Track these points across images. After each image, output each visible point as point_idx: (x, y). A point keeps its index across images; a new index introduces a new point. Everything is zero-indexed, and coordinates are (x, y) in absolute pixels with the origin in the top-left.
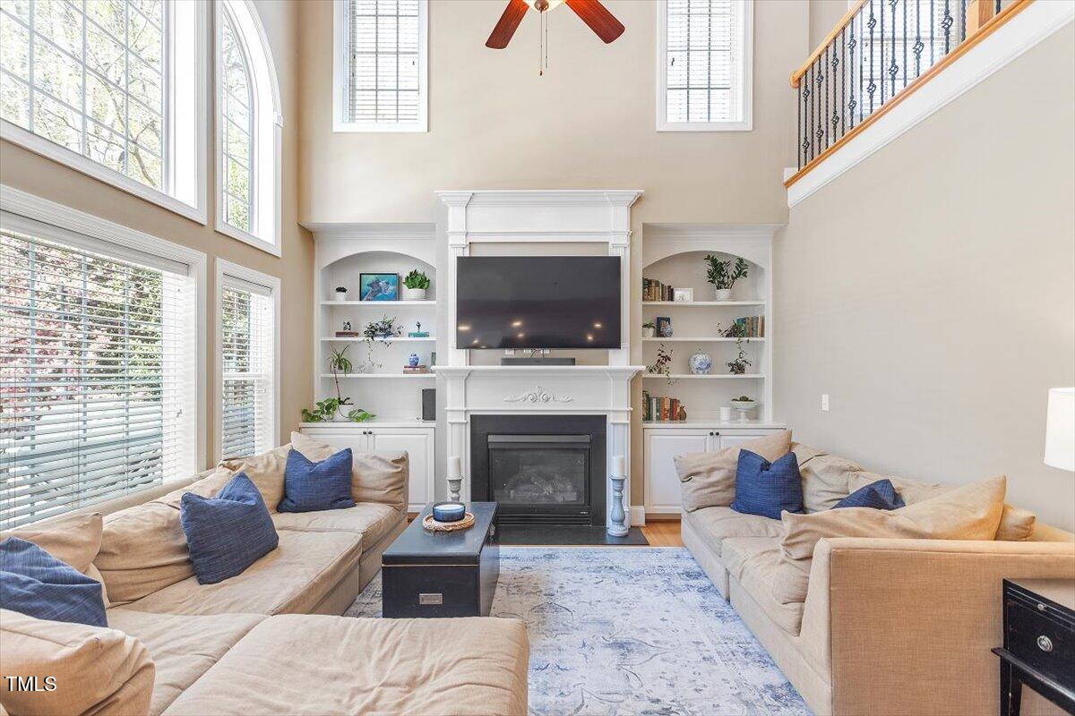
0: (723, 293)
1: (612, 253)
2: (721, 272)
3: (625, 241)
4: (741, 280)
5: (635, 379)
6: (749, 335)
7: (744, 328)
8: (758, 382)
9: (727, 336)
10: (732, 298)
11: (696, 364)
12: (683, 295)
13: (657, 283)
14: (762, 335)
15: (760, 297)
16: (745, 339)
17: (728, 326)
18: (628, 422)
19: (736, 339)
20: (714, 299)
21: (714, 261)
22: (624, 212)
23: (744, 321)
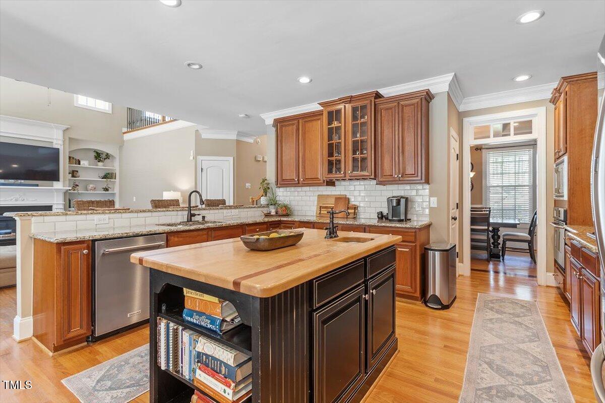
0: (100, 164)
1: (55, 146)
2: (99, 156)
3: (61, 142)
4: (107, 160)
5: (66, 193)
6: (110, 179)
7: (108, 176)
8: (114, 194)
9: (102, 178)
10: (104, 166)
11: (90, 188)
12: (84, 163)
13: (73, 158)
14: (115, 179)
15: (115, 166)
16: (109, 180)
17: (103, 175)
18: (63, 207)
19: (106, 180)
20: (97, 165)
21: (97, 153)
22: (61, 133)
23: (108, 174)
